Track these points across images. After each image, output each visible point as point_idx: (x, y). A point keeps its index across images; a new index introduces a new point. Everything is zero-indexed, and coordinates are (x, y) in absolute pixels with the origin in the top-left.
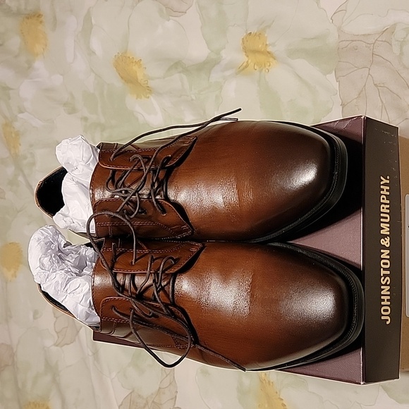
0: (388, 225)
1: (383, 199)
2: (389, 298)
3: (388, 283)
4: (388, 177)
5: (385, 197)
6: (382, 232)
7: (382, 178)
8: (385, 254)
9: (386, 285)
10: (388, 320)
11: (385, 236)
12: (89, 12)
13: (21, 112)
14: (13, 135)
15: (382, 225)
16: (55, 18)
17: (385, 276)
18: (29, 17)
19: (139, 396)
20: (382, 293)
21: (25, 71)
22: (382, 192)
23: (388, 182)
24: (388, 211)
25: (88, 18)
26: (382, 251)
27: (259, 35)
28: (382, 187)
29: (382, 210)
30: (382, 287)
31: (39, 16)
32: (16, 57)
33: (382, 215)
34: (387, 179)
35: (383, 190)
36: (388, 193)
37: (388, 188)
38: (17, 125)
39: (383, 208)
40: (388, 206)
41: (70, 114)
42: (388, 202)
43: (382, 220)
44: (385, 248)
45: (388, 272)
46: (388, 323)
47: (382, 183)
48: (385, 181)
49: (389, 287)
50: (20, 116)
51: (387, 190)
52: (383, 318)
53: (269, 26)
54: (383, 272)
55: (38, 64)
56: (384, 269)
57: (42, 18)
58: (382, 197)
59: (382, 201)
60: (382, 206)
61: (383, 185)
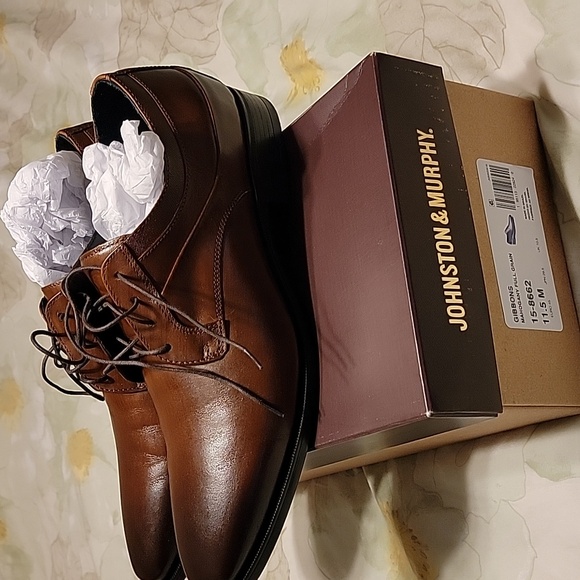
0: (442, 195)
1: (426, 159)
2: (459, 294)
3: (455, 273)
4: (431, 131)
5: (429, 157)
6: (431, 204)
7: (419, 132)
8: (442, 234)
9: (450, 275)
10: (462, 325)
11: (437, 210)
15: (429, 194)
17: (447, 264)
20: (445, 286)
22: (422, 151)
23: (432, 137)
24: (439, 176)
26: (435, 229)
27: (296, 43)
28: (421, 144)
29: (426, 175)
30: (444, 279)
33: (427, 181)
34: (429, 133)
35: (424, 147)
36: (434, 152)
37: (433, 145)
39: (428, 172)
40: (438, 169)
42: (436, 163)
43: (428, 187)
44: (439, 225)
45: (453, 259)
46: (463, 329)
47: (420, 138)
48: (425, 136)
49: (457, 280)
51: (431, 148)
52: (451, 321)
54: (441, 259)
56: (443, 254)
58: (423, 157)
59: (424, 162)
60: (426, 169)
61: (423, 141)
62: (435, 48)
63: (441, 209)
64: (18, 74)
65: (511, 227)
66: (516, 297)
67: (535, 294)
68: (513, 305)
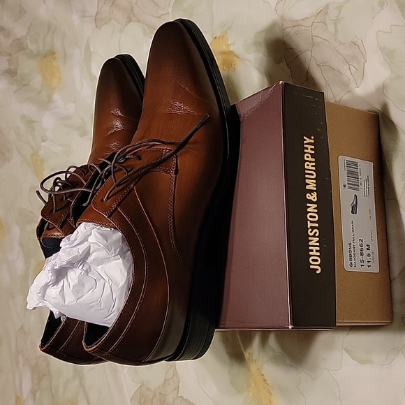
0: (315, 181)
1: (308, 157)
2: (318, 249)
3: (317, 235)
4: (312, 137)
5: (309, 155)
6: (307, 187)
7: (305, 138)
8: (312, 208)
9: (314, 236)
10: (318, 270)
11: (310, 191)
12: (88, 41)
13: (44, 141)
14: (39, 162)
15: (307, 181)
16: (65, 55)
17: (313, 228)
18: (45, 56)
20: (310, 243)
21: (45, 104)
22: (305, 151)
23: (313, 141)
24: (314, 168)
25: (87, 48)
26: (308, 205)
27: (222, 37)
28: (305, 146)
29: (306, 167)
30: (310, 238)
31: (54, 53)
32: (39, 93)
33: (306, 172)
34: (311, 139)
35: (307, 149)
36: (313, 152)
37: (313, 147)
38: (41, 153)
39: (308, 165)
40: (314, 164)
41: (82, 136)
42: (314, 160)
43: (307, 176)
44: (311, 202)
45: (317, 225)
46: (318, 272)
47: (305, 142)
48: (309, 141)
49: (318, 239)
50: (43, 144)
51: (312, 149)
52: (311, 267)
53: (230, 28)
54: (310, 225)
55: (56, 97)
56: (311, 222)
57: (56, 55)
58: (306, 155)
59: (306, 158)
60: (306, 163)
61: (306, 144)
62: (318, 65)
63: (313, 191)
64: (20, 5)
65: (355, 203)
66: (352, 250)
67: (365, 247)
68: (351, 256)
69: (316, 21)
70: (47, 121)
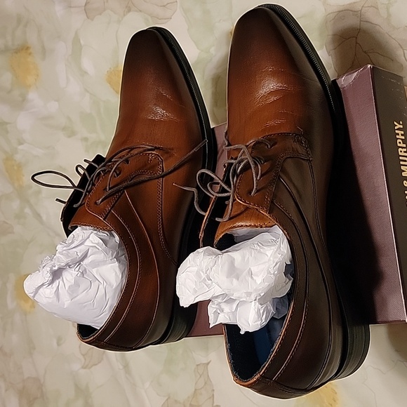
1: (400, 143)
4: (401, 123)
5: (400, 141)
6: (404, 174)
7: (395, 123)
11: (406, 178)
12: (76, 33)
13: (21, 144)
14: (16, 168)
15: (402, 168)
16: (43, 48)
18: (17, 51)
19: (176, 401)
21: (20, 104)
22: (397, 137)
23: (402, 127)
25: (76, 40)
26: (406, 192)
28: (397, 131)
29: (400, 154)
31: (28, 48)
32: (9, 92)
33: (401, 158)
35: (398, 134)
36: (403, 138)
37: (403, 133)
38: (18, 157)
39: (401, 151)
40: (405, 150)
41: (69, 137)
42: (405, 146)
43: (401, 163)
47: (396, 128)
48: (399, 126)
50: (20, 147)
51: (402, 135)
55: (32, 95)
57: (31, 50)
58: (398, 141)
59: (399, 145)
60: (400, 149)
61: (397, 129)
69: (366, 5)
70: (23, 122)
